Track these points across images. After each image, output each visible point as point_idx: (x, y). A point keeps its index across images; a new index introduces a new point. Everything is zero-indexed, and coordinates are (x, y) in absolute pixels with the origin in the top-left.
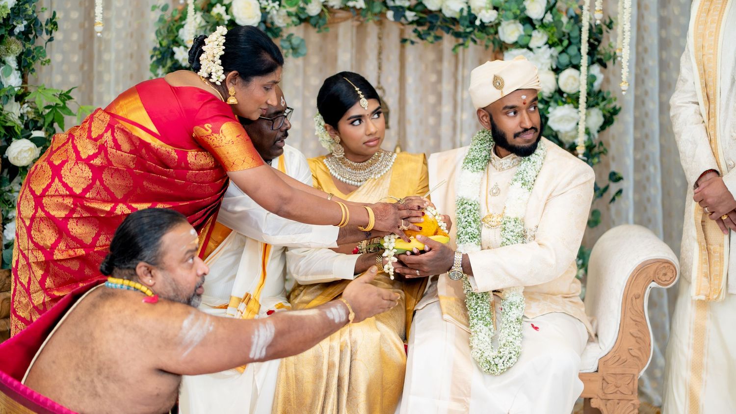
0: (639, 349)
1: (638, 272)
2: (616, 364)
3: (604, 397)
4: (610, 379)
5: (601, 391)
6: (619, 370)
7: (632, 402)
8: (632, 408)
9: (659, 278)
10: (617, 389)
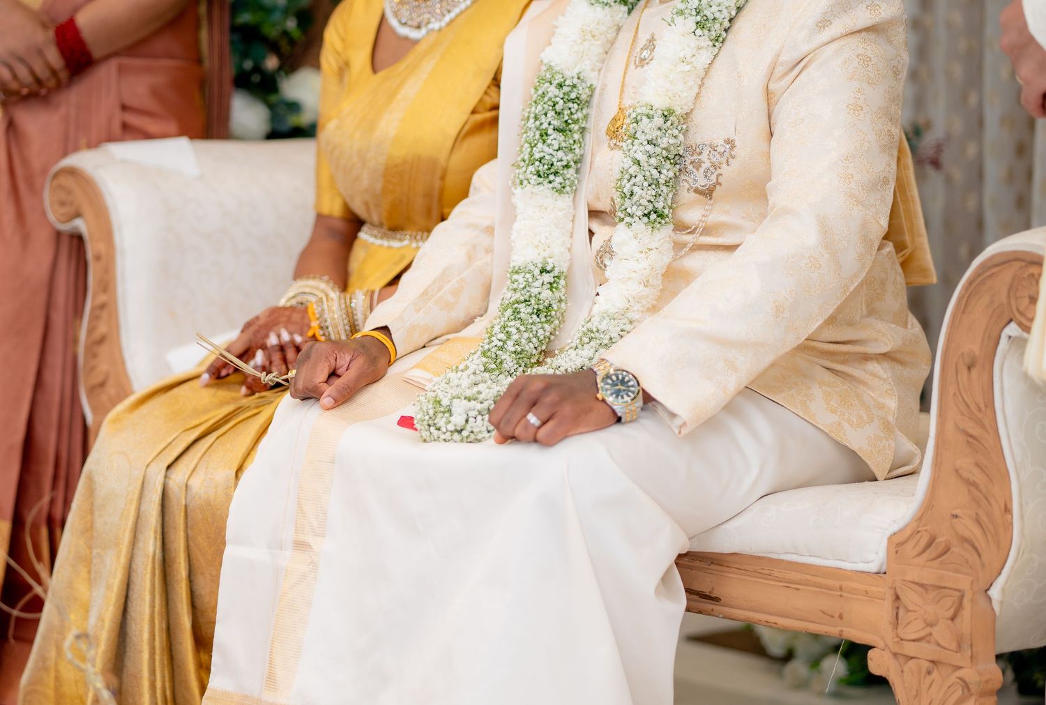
0: (978, 521)
1: (974, 285)
2: (926, 556)
3: (896, 649)
4: (911, 597)
5: (890, 628)
6: (928, 575)
7: (960, 673)
8: (959, 692)
9: (1018, 310)
10: (928, 630)
